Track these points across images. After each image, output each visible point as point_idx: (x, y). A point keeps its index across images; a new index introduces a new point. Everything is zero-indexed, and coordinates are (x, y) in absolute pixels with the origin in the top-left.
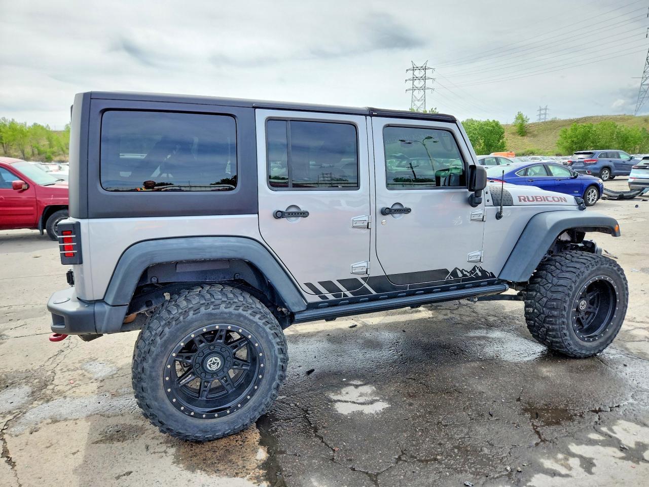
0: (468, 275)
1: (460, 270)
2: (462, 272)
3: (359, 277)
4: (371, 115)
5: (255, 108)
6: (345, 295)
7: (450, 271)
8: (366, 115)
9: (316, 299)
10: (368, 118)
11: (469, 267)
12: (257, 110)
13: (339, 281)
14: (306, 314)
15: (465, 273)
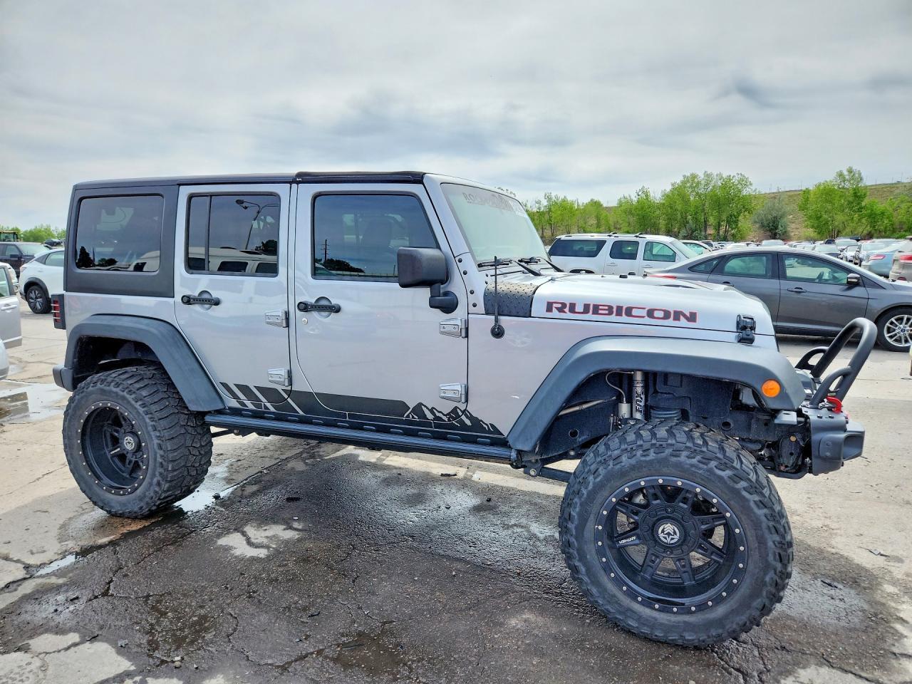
0: (444, 418)
1: (427, 408)
2: (432, 411)
3: (280, 388)
4: (298, 183)
5: (180, 185)
6: (266, 408)
7: (412, 405)
8: (291, 183)
9: (233, 403)
10: (294, 186)
11: (446, 407)
12: (181, 187)
13: (257, 388)
14: (222, 419)
15: (438, 414)
